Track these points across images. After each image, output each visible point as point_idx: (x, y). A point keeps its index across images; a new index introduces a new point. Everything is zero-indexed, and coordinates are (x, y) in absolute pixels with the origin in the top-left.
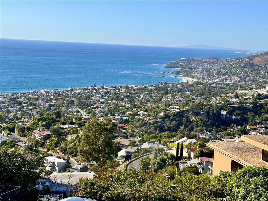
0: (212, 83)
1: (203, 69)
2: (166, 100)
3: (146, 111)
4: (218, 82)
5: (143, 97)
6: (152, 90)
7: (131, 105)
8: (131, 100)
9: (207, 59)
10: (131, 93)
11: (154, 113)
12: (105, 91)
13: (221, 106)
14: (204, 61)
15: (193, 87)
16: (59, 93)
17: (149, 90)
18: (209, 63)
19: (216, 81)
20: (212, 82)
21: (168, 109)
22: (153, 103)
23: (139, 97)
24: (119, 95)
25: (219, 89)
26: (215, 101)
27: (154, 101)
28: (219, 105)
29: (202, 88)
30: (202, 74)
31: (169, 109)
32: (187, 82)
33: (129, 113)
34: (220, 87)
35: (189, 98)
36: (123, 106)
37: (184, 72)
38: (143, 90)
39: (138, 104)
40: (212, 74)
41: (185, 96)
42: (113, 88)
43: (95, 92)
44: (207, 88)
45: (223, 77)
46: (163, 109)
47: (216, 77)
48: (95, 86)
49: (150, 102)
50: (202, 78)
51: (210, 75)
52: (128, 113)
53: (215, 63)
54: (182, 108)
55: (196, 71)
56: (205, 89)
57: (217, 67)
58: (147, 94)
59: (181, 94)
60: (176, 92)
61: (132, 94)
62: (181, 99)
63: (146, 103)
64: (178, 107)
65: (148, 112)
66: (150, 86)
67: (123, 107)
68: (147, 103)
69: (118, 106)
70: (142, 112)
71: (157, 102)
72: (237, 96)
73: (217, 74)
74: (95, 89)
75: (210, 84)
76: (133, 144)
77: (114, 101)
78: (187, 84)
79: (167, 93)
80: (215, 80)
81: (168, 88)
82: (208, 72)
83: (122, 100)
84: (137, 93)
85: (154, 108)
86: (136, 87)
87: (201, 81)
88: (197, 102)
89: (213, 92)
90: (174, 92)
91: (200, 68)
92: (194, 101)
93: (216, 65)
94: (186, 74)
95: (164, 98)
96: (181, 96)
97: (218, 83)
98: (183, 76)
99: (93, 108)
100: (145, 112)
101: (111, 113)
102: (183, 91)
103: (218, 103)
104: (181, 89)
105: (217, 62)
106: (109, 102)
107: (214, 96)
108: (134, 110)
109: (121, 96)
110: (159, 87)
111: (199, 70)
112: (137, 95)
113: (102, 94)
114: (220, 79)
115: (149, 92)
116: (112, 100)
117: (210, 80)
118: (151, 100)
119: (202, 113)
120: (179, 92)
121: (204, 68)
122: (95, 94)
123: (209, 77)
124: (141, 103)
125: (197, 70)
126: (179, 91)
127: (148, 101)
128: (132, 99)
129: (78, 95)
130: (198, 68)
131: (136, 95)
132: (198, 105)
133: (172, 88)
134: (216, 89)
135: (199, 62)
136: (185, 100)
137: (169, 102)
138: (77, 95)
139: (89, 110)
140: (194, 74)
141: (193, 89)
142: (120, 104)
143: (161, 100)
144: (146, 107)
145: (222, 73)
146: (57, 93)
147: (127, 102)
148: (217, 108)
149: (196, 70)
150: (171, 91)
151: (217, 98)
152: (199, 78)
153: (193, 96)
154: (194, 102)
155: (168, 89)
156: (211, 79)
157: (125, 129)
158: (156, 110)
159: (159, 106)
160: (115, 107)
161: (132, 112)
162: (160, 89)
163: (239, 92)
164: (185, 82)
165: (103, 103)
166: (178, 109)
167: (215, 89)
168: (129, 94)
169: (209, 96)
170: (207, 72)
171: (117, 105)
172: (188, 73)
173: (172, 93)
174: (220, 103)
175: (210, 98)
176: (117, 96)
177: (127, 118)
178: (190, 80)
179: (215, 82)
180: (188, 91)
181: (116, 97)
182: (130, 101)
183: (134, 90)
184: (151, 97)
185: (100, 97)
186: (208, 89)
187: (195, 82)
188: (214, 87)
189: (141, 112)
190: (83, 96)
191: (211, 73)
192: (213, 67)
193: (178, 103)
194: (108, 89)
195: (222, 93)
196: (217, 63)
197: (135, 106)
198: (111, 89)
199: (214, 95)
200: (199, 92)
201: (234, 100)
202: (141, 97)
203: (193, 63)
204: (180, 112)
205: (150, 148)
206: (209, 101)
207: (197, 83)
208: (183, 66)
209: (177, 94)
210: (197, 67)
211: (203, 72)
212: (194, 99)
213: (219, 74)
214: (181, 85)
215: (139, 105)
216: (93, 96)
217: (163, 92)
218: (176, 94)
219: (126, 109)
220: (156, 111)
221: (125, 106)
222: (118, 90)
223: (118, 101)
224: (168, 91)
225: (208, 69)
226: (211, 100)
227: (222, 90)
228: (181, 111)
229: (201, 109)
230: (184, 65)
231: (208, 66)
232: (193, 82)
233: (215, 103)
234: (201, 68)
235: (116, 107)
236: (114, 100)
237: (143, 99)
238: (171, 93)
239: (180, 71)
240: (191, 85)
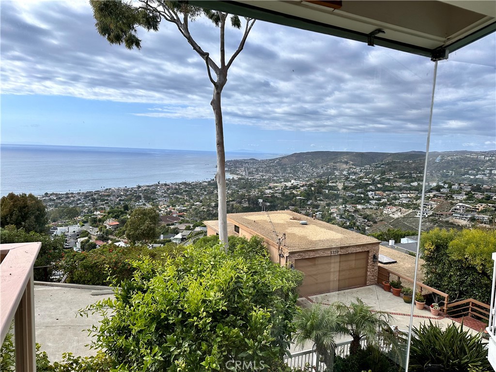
1: (245, 168)
4: (257, 178)
6: (206, 185)
7: (189, 197)
8: (189, 193)
9: (248, 160)
10: (188, 188)
12: (168, 187)
13: (259, 196)
15: (238, 182)
17: (203, 185)
18: (250, 163)
20: (252, 178)
23: (195, 191)
25: (257, 183)
26: (254, 193)
28: (257, 195)
29: (245, 183)
30: (244, 172)
32: (233, 179)
34: (258, 181)
35: (235, 191)
36: (182, 199)
38: (198, 185)
40: (252, 172)
42: (174, 185)
43: (159, 188)
45: (261, 174)
47: (255, 174)
48: (159, 183)
49: (204, 195)
50: (244, 175)
52: (186, 204)
53: (254, 163)
56: (247, 183)
57: (256, 166)
59: (228, 188)
61: (190, 189)
65: (202, 202)
66: (204, 182)
68: (202, 196)
69: (178, 199)
71: (210, 194)
72: (270, 188)
73: (255, 171)
74: (159, 186)
76: (188, 228)
77: (175, 195)
82: (249, 170)
83: (181, 194)
84: (193, 188)
85: (207, 199)
86: (193, 183)
87: (244, 177)
88: (240, 193)
89: (253, 185)
91: (243, 167)
94: (233, 173)
95: (215, 191)
98: (230, 174)
99: (157, 201)
100: (200, 202)
101: (172, 205)
102: (230, 186)
104: (229, 184)
106: (171, 196)
107: (253, 189)
108: (192, 201)
109: (180, 191)
110: (211, 183)
111: (242, 169)
113: (165, 190)
114: (258, 175)
115: (203, 187)
116: (173, 194)
118: (205, 193)
122: (159, 190)
123: (250, 174)
124: (197, 196)
126: (227, 185)
127: (202, 194)
129: (144, 191)
131: (193, 190)
132: (242, 195)
136: (231, 192)
139: (153, 203)
140: (239, 172)
142: (180, 197)
143: (213, 192)
144: (201, 198)
145: (259, 171)
146: (126, 190)
147: (185, 196)
148: (256, 197)
149: (240, 169)
151: (256, 190)
152: (242, 175)
153: (238, 189)
154: (238, 194)
156: (252, 175)
157: (183, 217)
160: (176, 199)
161: (189, 203)
163: (272, 185)
165: (166, 197)
169: (250, 189)
172: (234, 171)
177: (186, 208)
178: (236, 177)
179: (255, 178)
180: (234, 185)
181: (177, 192)
182: (188, 195)
183: (191, 186)
185: (162, 192)
186: (249, 183)
188: (254, 182)
189: (197, 203)
190: (148, 192)
192: (253, 166)
194: (170, 186)
195: (260, 186)
196: (256, 163)
197: (192, 198)
200: (242, 186)
201: (268, 191)
203: (237, 164)
205: (201, 231)
206: (249, 192)
207: (240, 179)
210: (241, 167)
211: (245, 170)
212: (238, 191)
213: (257, 172)
215: (195, 197)
216: (157, 191)
219: (185, 201)
221: (184, 199)
222: (178, 186)
223: (178, 195)
225: (249, 168)
226: (251, 191)
227: (259, 184)
229: (243, 199)
230: (231, 165)
231: (249, 166)
237: (198, 192)
239: (228, 170)
240: (236, 181)
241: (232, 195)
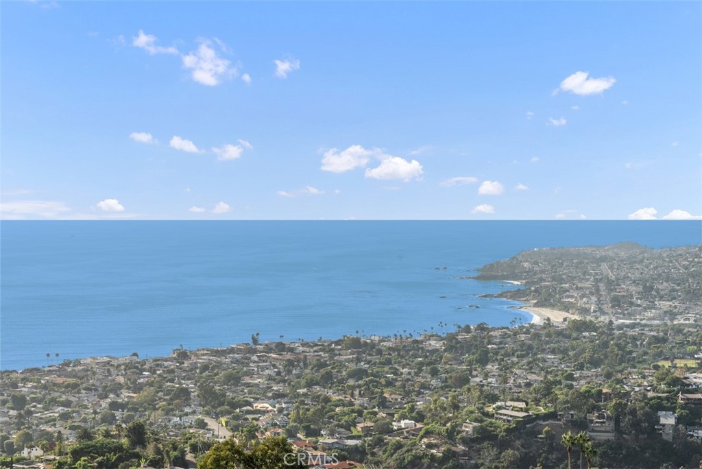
0: (627, 326)
1: (596, 280)
2: (481, 381)
3: (420, 418)
4: (649, 323)
5: (409, 373)
6: (437, 350)
7: (371, 399)
8: (371, 384)
9: (608, 250)
10: (369, 362)
11: (445, 425)
12: (289, 356)
13: (659, 398)
14: (601, 257)
15: (569, 337)
16: (142, 365)
17: (428, 351)
18: (615, 262)
19: (641, 320)
20: (628, 322)
21: (488, 412)
22: (441, 392)
23: (395, 373)
24: (332, 368)
25: (649, 344)
26: (640, 383)
27: (445, 387)
28: (650, 394)
29: (597, 342)
30: (594, 299)
31: (490, 409)
32: (548, 324)
33: (366, 425)
34: (653, 336)
35: (557, 375)
36: (344, 406)
37: (536, 291)
38: (407, 351)
39: (393, 396)
40: (627, 296)
41: (542, 369)
42: (312, 347)
43: (255, 362)
44: (612, 342)
45: (665, 305)
46: (472, 412)
47: (639, 306)
48: (255, 341)
49: (430, 389)
50: (595, 311)
51: (619, 301)
52: (360, 426)
53: (634, 262)
54: (534, 406)
55: (577, 288)
56: (605, 345)
57: (642, 273)
58: (421, 364)
59: (529, 363)
60: (513, 355)
61: (375, 364)
62: (532, 377)
63: (419, 393)
64: (522, 405)
65: (425, 421)
66: (429, 339)
67: (345, 408)
68: (423, 393)
69: (329, 404)
70: (407, 421)
71: (454, 389)
73: (642, 296)
74: (255, 351)
75: (622, 329)
77: (317, 388)
78: (547, 330)
79: (484, 360)
80: (638, 317)
81: (489, 343)
82: (615, 289)
83: (341, 385)
84: (389, 362)
85: (445, 409)
86: (385, 344)
87: (593, 319)
88: (582, 386)
89: (631, 352)
90: (507, 355)
91: (588, 280)
92: (572, 385)
93: (638, 269)
94: (546, 300)
95: (477, 376)
96: (531, 368)
97: (645, 325)
98: (536, 305)
99: (249, 412)
100: (417, 421)
101: (308, 428)
102: (536, 354)
103: (649, 388)
104: (530, 348)
105: (640, 257)
106: (301, 391)
107: (635, 367)
108: (382, 415)
109: (338, 372)
110: (460, 342)
111: (587, 284)
112: (390, 368)
113: (277, 368)
114: (653, 311)
115: (426, 357)
116: (309, 385)
117: (621, 316)
118: (433, 382)
119: (597, 422)
120: (522, 356)
121: (602, 278)
122: (256, 369)
123: (619, 306)
124: (402, 393)
125: (580, 285)
126: (524, 352)
127: (424, 386)
128: (371, 381)
129: (201, 373)
130: (581, 280)
131: (386, 369)
132: (587, 395)
133: (501, 343)
134: (641, 344)
135: (586, 261)
136: (542, 381)
137: (491, 387)
138: (198, 371)
139: (236, 418)
140: (572, 297)
141: (567, 343)
142: (335, 398)
143: (468, 381)
144: (420, 405)
145: (658, 293)
146: (137, 368)
147: (357, 392)
148: (646, 404)
149: (574, 284)
150: (497, 354)
151: (646, 374)
152: (585, 311)
153: (569, 369)
154: (571, 387)
155: (490, 346)
156: (626, 312)
158: (451, 415)
159: (462, 401)
160: (320, 407)
161: (373, 424)
162: (462, 347)
164: (542, 324)
165: (282, 396)
166: (521, 410)
167: (638, 343)
168: (363, 365)
169: (620, 368)
170: (612, 290)
171: (327, 400)
172: (550, 295)
173: (502, 360)
174: (654, 389)
175: (621, 371)
176: (327, 373)
177: (358, 442)
178: (557, 317)
179: (638, 321)
180: (553, 352)
181: (323, 376)
182: (366, 389)
183: (380, 352)
184: (434, 373)
185: (270, 378)
186: (617, 345)
187: (575, 321)
188: (634, 339)
189: (403, 423)
190: (216, 374)
191: (623, 294)
192: (629, 274)
193: (520, 392)
194: (297, 351)
195: (660, 355)
196: (641, 261)
197: (383, 404)
198: (307, 349)
199: (633, 363)
200: (587, 355)
201: (698, 378)
202: (402, 374)
203: (565, 264)
204: (528, 419)
206: (619, 382)
207: (580, 327)
208: (535, 274)
209: (518, 363)
210: (579, 276)
211: (598, 290)
212: (570, 377)
213: (647, 298)
214: (528, 332)
215: (396, 399)
216: (250, 374)
217: (472, 357)
218: (514, 364)
219: (355, 413)
220: (449, 419)
221: (351, 404)
222: (327, 352)
223: (330, 388)
224: (487, 352)
225: (613, 281)
226: (625, 378)
227: (659, 347)
228: (530, 416)
229: (593, 409)
230: (536, 268)
231: (612, 272)
232: (567, 323)
233: (637, 389)
234: (592, 279)
235: (323, 408)
236: (317, 384)
237: (408, 380)
238: (497, 359)
239: (524, 288)
240: (560, 333)
241: (547, 391)
